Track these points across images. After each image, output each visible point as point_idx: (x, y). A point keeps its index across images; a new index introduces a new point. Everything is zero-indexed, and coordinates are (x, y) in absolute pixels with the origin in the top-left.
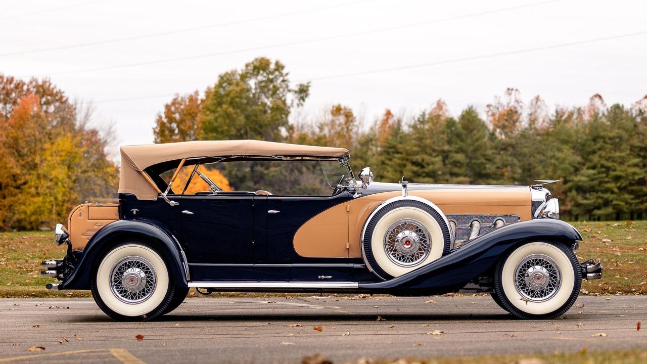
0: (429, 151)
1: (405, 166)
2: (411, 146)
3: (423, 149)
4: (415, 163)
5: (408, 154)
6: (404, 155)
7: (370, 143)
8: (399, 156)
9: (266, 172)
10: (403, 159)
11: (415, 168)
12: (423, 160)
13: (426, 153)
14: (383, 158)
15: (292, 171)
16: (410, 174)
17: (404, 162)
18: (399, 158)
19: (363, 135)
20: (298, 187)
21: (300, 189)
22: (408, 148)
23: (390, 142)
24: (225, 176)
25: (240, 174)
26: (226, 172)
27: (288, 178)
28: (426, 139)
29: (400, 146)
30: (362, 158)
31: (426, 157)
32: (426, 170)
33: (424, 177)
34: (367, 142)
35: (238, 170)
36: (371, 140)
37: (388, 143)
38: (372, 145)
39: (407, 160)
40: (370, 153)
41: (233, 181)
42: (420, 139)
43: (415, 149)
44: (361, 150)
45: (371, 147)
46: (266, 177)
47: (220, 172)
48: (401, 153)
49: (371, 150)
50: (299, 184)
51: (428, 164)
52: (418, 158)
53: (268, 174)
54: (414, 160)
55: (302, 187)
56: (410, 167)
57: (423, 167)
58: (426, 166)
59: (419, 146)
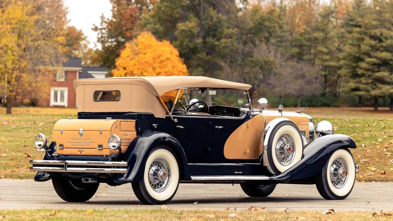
0: (387, 25)
1: (363, 39)
2: (370, 20)
3: (382, 23)
4: (373, 37)
5: (367, 28)
6: (362, 29)
7: (331, 16)
8: (358, 29)
9: (217, 43)
10: (361, 33)
11: (373, 42)
12: (382, 35)
13: (385, 27)
14: (343, 30)
15: (245, 43)
16: (368, 48)
17: (363, 36)
18: (357, 32)
19: (325, 8)
20: (250, 59)
21: (252, 61)
22: (367, 22)
23: (351, 14)
24: (175, 47)
25: (191, 45)
26: (178, 43)
27: (240, 51)
28: (387, 12)
29: (359, 19)
30: (323, 30)
31: (384, 31)
32: (384, 44)
33: (382, 51)
34: (328, 14)
35: (190, 41)
36: (332, 12)
37: (349, 15)
38: (333, 17)
39: (366, 34)
40: (330, 26)
41: (184, 52)
42: (380, 13)
43: (375, 23)
44: (323, 22)
45: (332, 19)
46: (217, 48)
47: (171, 43)
48: (360, 26)
49: (332, 22)
50: (252, 57)
51: (387, 38)
52: (377, 32)
53: (219, 46)
54: (373, 34)
55: (254, 60)
56: (368, 40)
57: (381, 41)
58: (384, 40)
59: (378, 20)
